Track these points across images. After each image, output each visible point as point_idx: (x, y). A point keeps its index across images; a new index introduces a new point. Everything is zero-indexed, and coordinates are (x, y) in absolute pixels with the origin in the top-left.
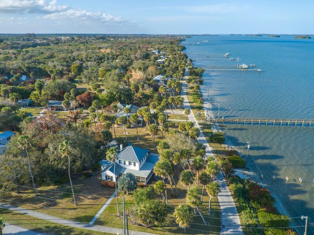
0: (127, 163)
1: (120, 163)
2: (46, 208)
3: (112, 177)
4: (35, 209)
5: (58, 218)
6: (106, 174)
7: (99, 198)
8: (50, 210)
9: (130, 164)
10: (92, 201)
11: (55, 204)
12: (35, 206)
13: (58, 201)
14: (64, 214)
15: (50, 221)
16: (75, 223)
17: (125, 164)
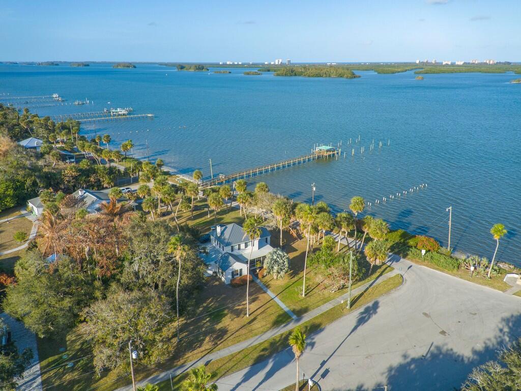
0: (243, 246)
1: (232, 250)
2: (221, 341)
3: (241, 270)
4: (209, 351)
5: (257, 337)
6: (233, 269)
7: (257, 298)
8: (231, 338)
9: (246, 246)
10: (256, 303)
11: (224, 332)
12: (203, 348)
13: (218, 327)
14: (252, 330)
15: (252, 345)
16: (280, 328)
17: (239, 249)
